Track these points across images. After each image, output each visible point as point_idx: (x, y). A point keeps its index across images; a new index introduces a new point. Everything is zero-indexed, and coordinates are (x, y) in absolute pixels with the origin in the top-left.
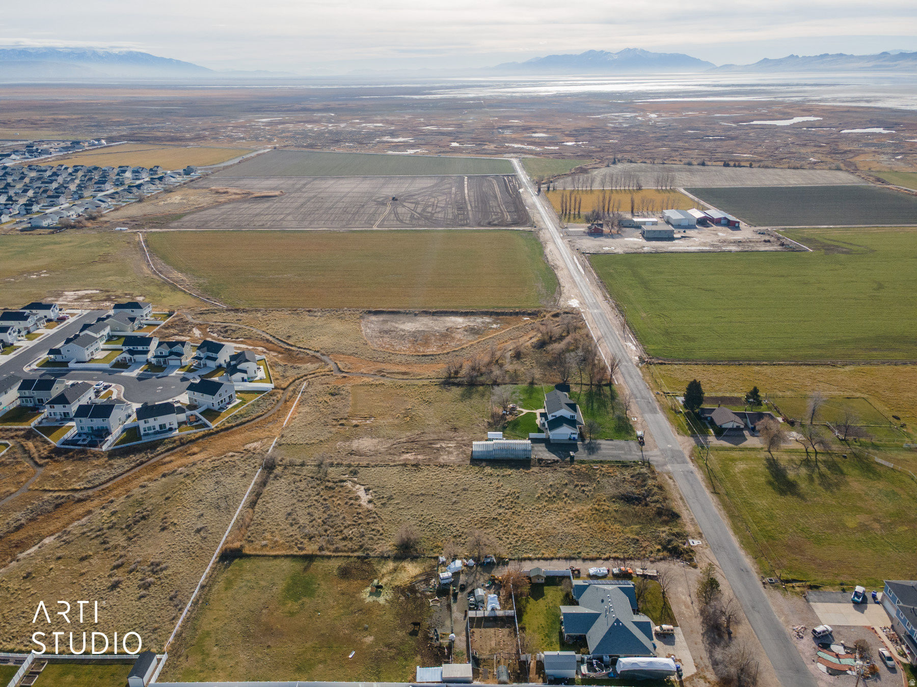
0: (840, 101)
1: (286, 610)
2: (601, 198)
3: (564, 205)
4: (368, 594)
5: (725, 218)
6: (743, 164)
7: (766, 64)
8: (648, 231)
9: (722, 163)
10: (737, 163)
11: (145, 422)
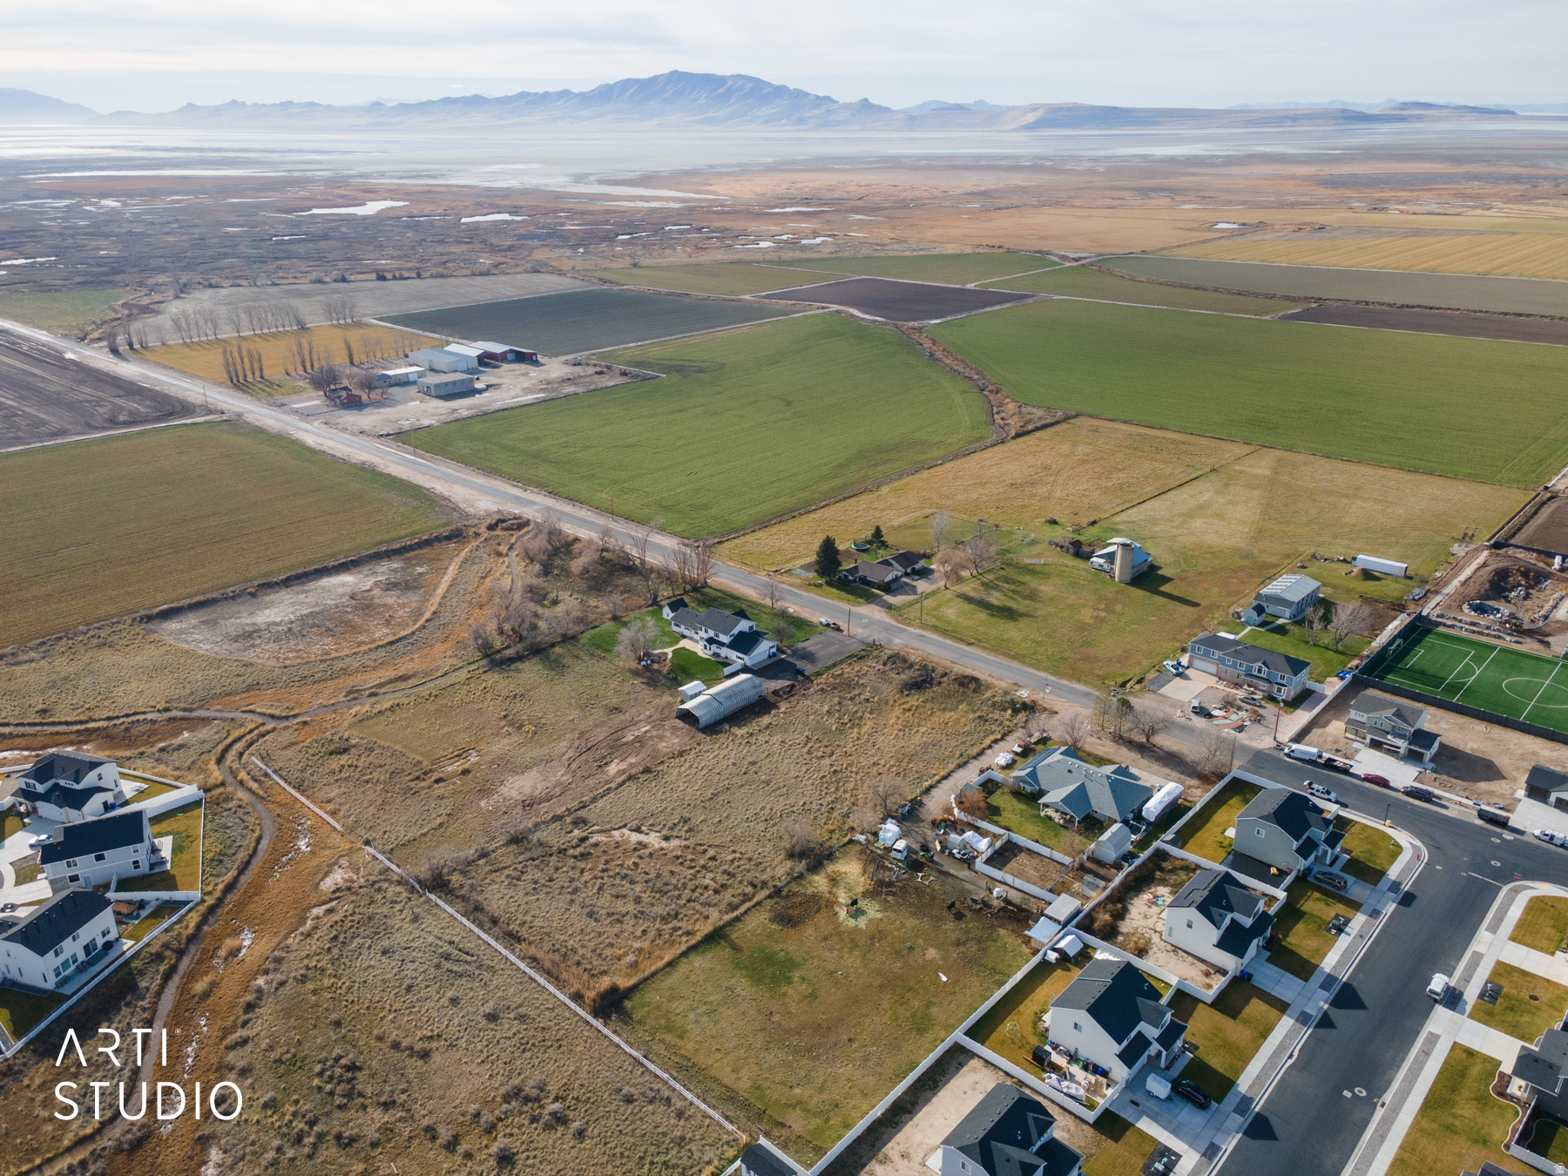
0: (395, 177)
1: (796, 997)
2: (295, 348)
3: (231, 368)
4: (851, 919)
5: (512, 351)
6: (406, 274)
7: (190, 112)
8: (437, 386)
9: (374, 276)
10: (397, 274)
11: (57, 954)
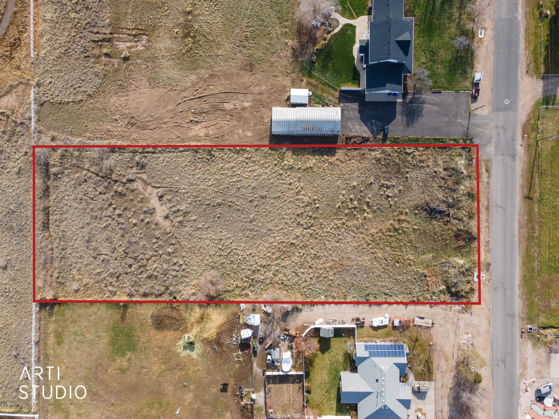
1: (117, 366)
4: (182, 347)
